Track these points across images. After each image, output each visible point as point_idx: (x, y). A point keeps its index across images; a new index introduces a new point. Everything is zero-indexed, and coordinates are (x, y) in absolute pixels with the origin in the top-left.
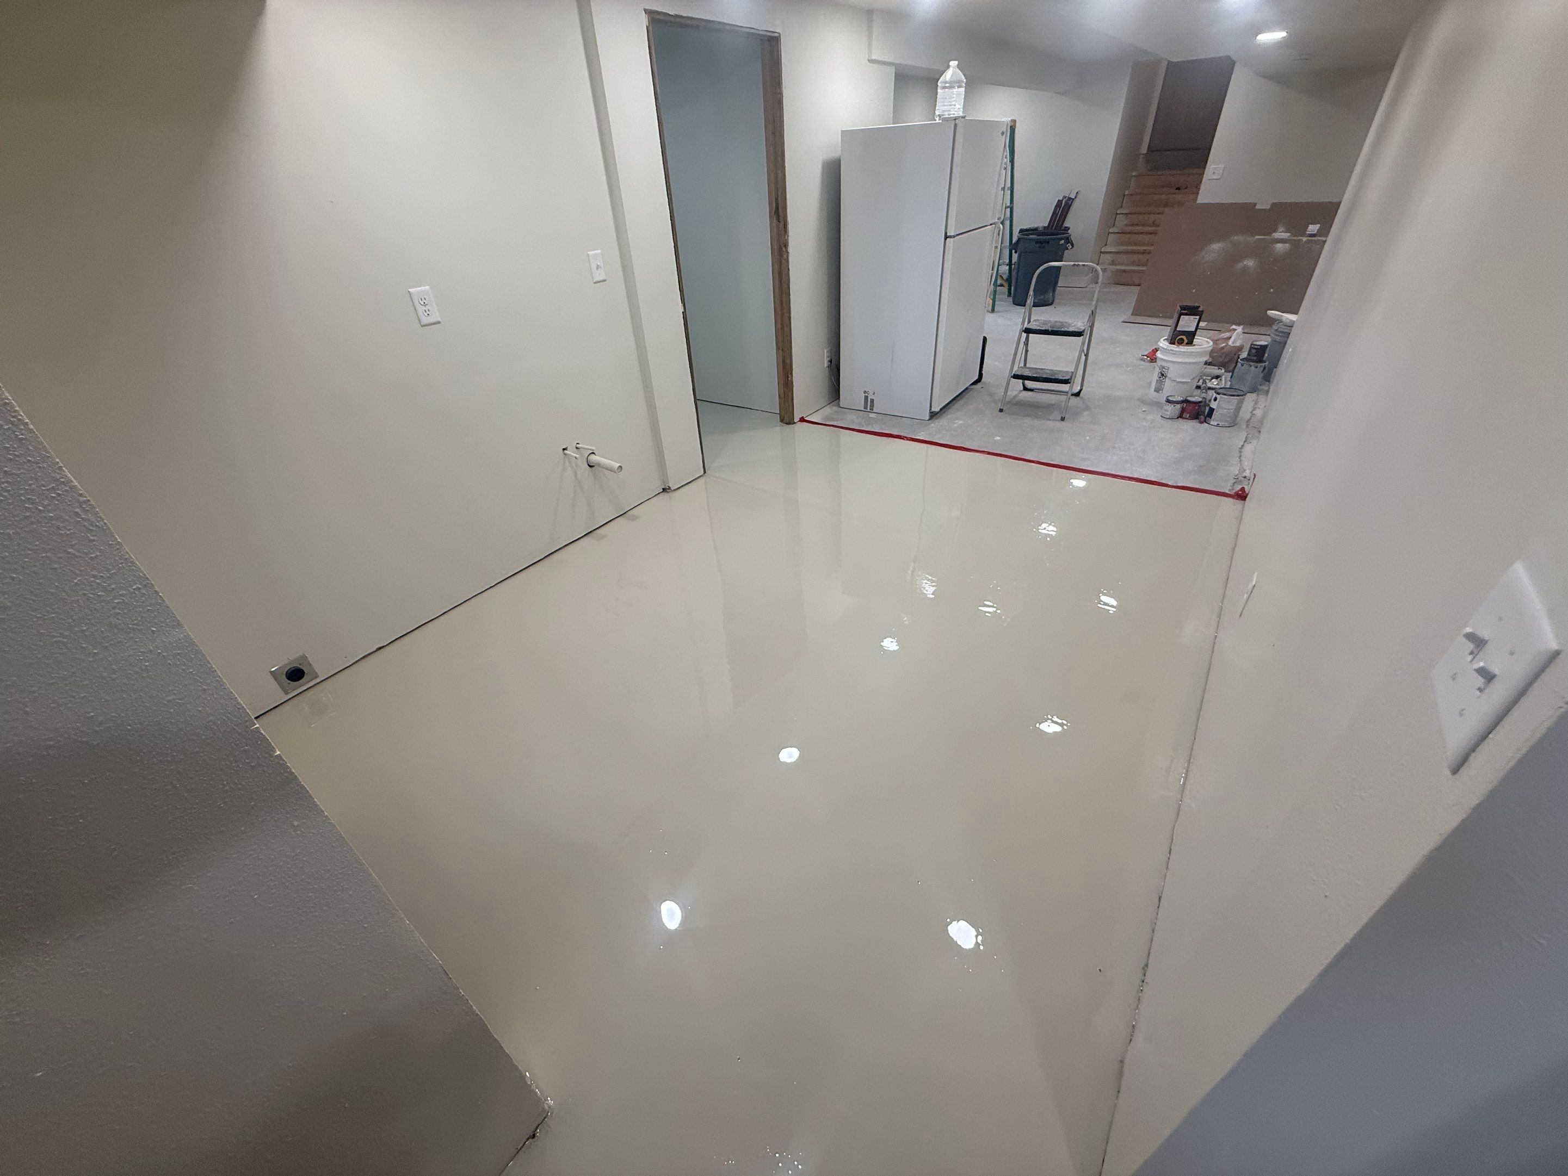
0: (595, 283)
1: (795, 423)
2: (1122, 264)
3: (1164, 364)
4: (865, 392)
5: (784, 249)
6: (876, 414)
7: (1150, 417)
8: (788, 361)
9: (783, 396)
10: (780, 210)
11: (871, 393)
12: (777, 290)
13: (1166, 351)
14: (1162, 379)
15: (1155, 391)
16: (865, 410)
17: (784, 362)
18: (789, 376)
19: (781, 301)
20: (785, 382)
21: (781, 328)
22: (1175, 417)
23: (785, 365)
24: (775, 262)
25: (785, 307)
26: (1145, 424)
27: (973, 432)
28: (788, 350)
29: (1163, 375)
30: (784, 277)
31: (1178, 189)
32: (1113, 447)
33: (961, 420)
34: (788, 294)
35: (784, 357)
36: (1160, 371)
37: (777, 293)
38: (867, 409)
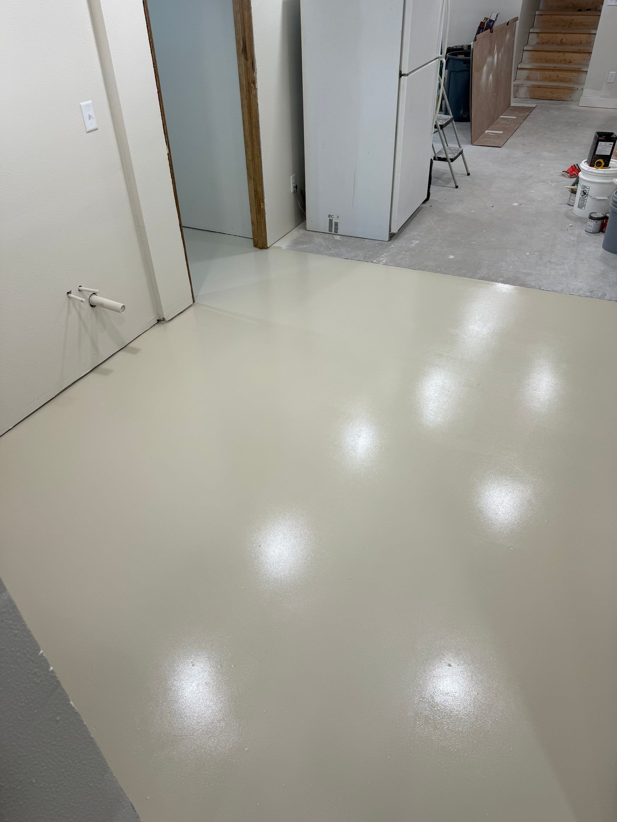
0: (88, 132)
1: (267, 248)
2: (536, 80)
3: (586, 184)
4: (330, 216)
5: (252, 85)
6: (341, 236)
7: (576, 232)
8: (259, 190)
9: (255, 222)
10: (247, 49)
11: (335, 217)
12: (247, 123)
13: (586, 173)
14: (584, 197)
15: (578, 207)
16: (330, 232)
17: (256, 191)
18: (262, 204)
19: (251, 134)
20: (257, 209)
21: (252, 159)
22: (596, 231)
23: (257, 194)
24: (244, 97)
25: (255, 139)
26: (573, 238)
27: (429, 251)
28: (260, 180)
29: (585, 194)
30: (253, 111)
31: (580, 10)
32: (550, 262)
33: (416, 240)
34: (258, 128)
35: (256, 186)
36: (582, 190)
37: (247, 126)
38: (332, 232)
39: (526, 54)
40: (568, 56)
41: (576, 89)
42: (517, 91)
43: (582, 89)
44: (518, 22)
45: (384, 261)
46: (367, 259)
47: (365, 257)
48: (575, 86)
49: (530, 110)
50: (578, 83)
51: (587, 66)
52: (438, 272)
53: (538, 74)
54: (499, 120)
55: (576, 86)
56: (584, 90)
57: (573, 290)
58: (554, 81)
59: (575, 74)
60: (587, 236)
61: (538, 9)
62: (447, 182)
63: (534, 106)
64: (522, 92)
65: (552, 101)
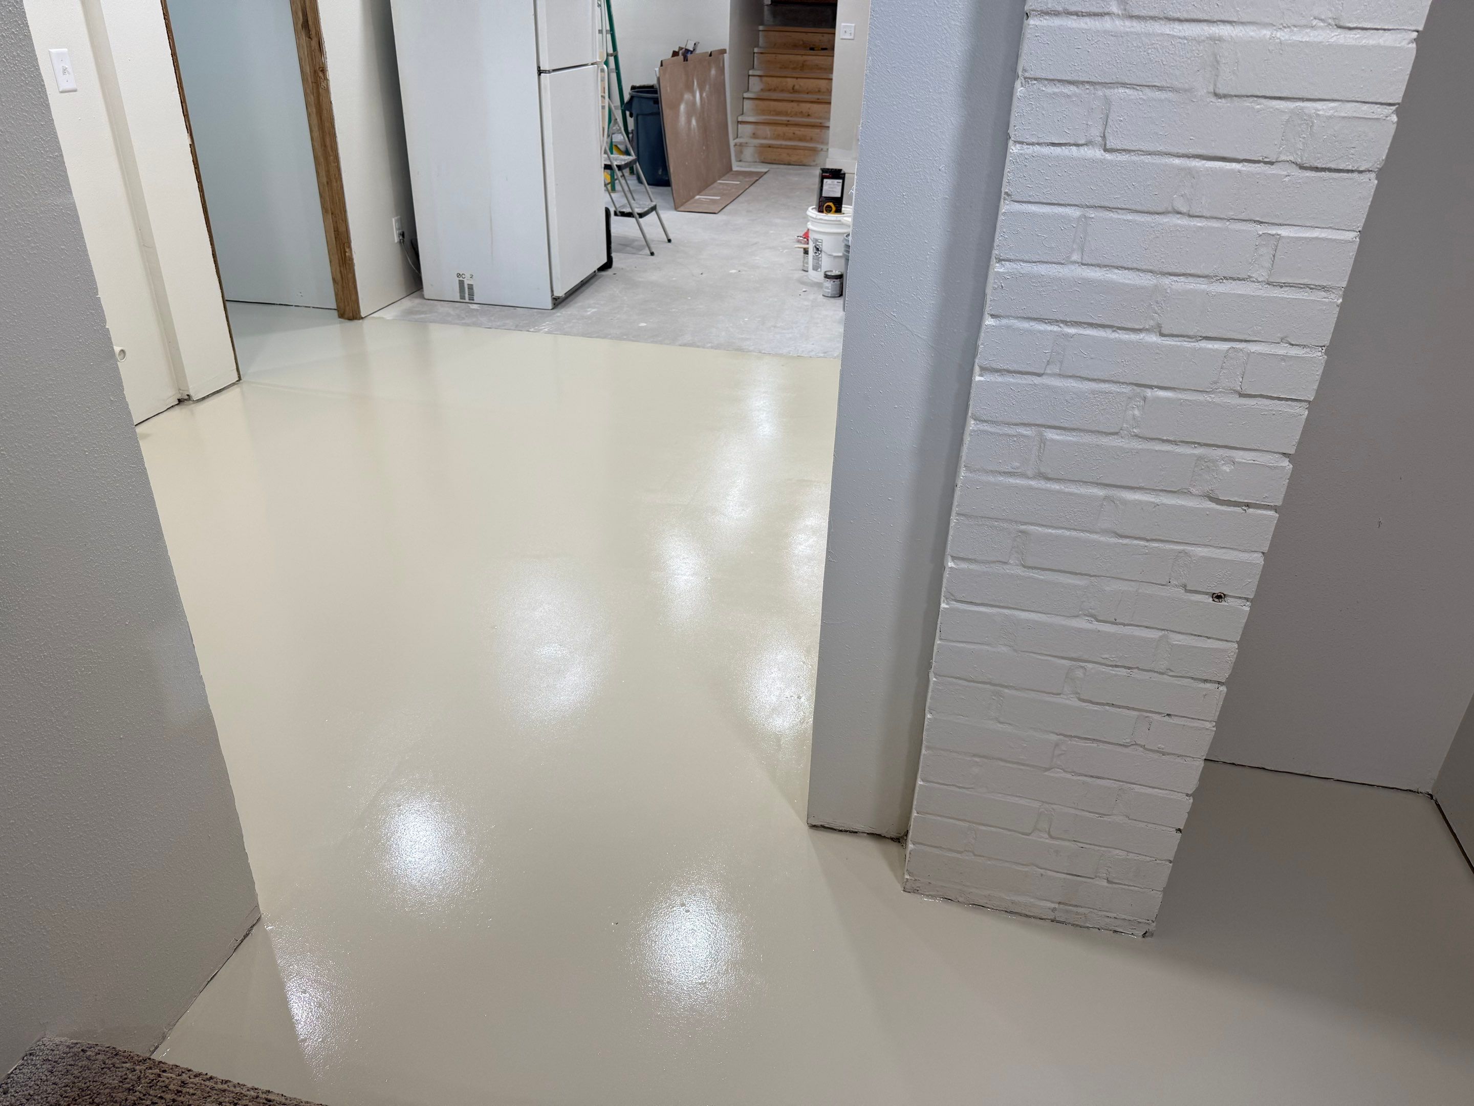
0: (62, 92)
1: (362, 318)
2: (765, 138)
3: (817, 236)
4: (459, 275)
5: (321, 74)
6: (479, 305)
7: (811, 297)
8: (342, 229)
9: (339, 280)
10: (310, 23)
11: (468, 275)
12: (316, 129)
13: (815, 220)
14: (817, 254)
15: (813, 269)
16: (461, 301)
17: (336, 230)
18: (347, 250)
19: (324, 145)
20: (340, 258)
21: (328, 183)
22: (836, 294)
23: (338, 234)
24: (308, 91)
25: (331, 153)
26: (806, 303)
27: (612, 319)
28: (341, 213)
29: (818, 249)
30: (325, 112)
31: (812, 49)
32: (775, 327)
33: (594, 308)
34: (334, 136)
35: (335, 223)
36: (814, 245)
37: (316, 134)
38: (465, 299)
39: (746, 102)
40: (805, 107)
41: (820, 149)
42: (741, 152)
43: (828, 149)
44: (726, 56)
45: (546, 330)
46: (518, 328)
47: (517, 326)
48: (818, 146)
49: (761, 175)
50: (822, 143)
51: (829, 119)
52: (624, 339)
53: (767, 130)
54: (715, 185)
55: (820, 146)
56: (830, 150)
57: (803, 351)
58: (790, 139)
59: (817, 131)
60: (825, 300)
61: (757, 46)
62: (640, 249)
63: (765, 170)
64: (748, 153)
65: (790, 167)
